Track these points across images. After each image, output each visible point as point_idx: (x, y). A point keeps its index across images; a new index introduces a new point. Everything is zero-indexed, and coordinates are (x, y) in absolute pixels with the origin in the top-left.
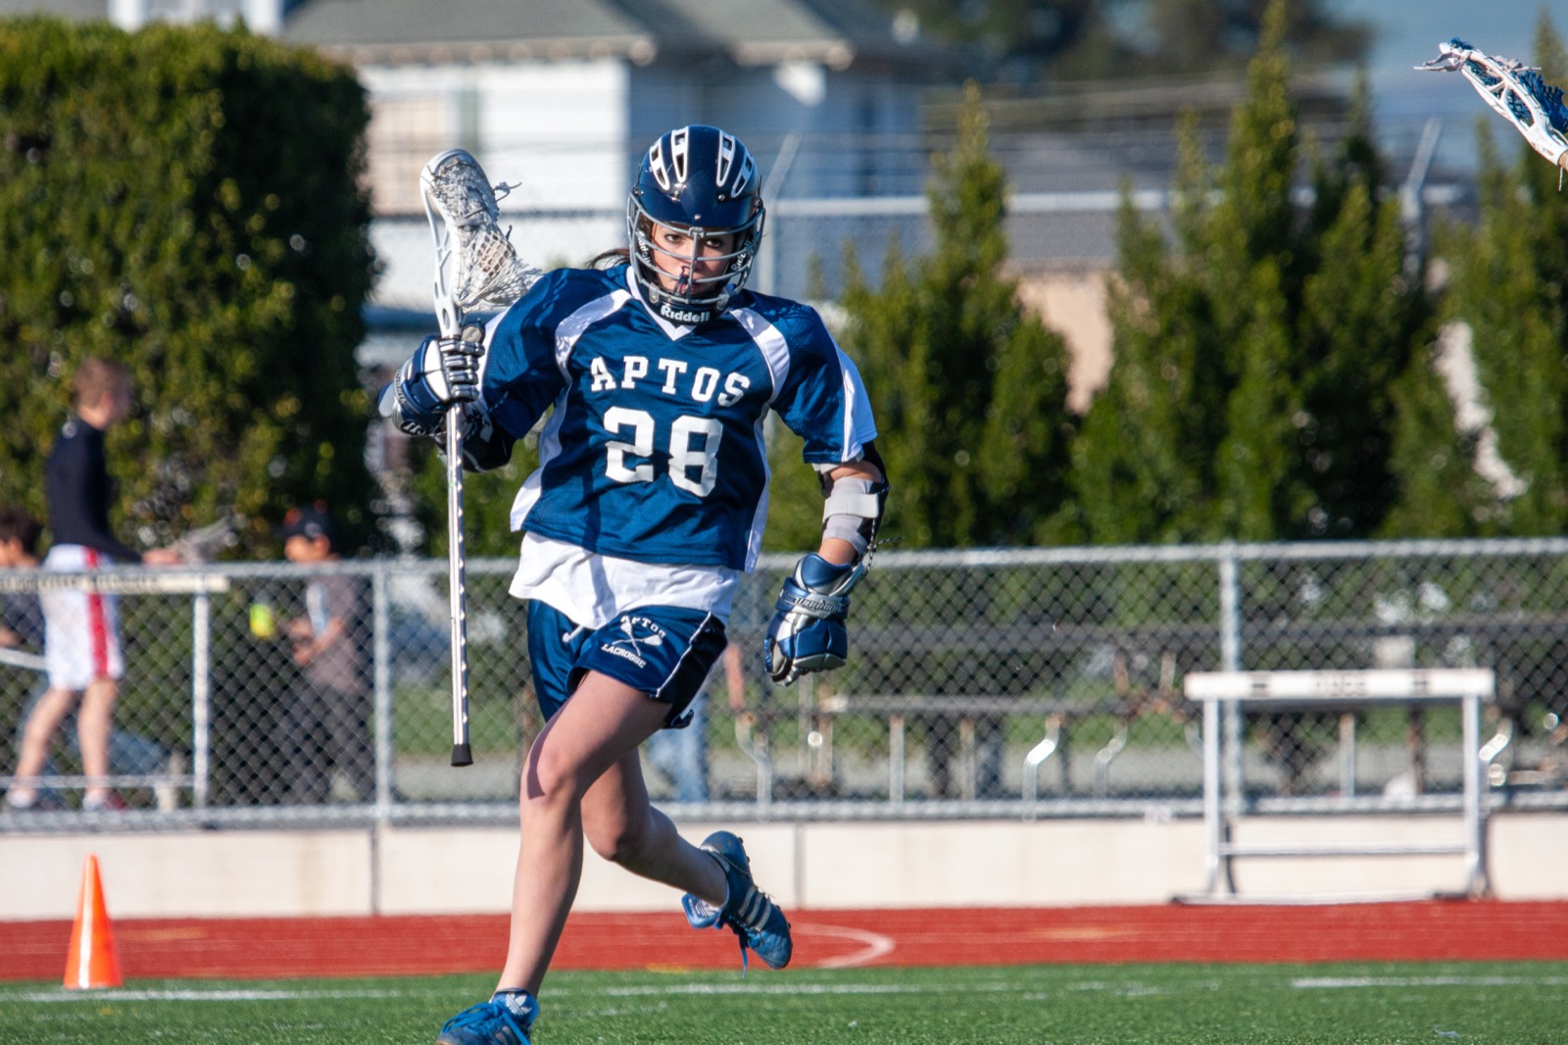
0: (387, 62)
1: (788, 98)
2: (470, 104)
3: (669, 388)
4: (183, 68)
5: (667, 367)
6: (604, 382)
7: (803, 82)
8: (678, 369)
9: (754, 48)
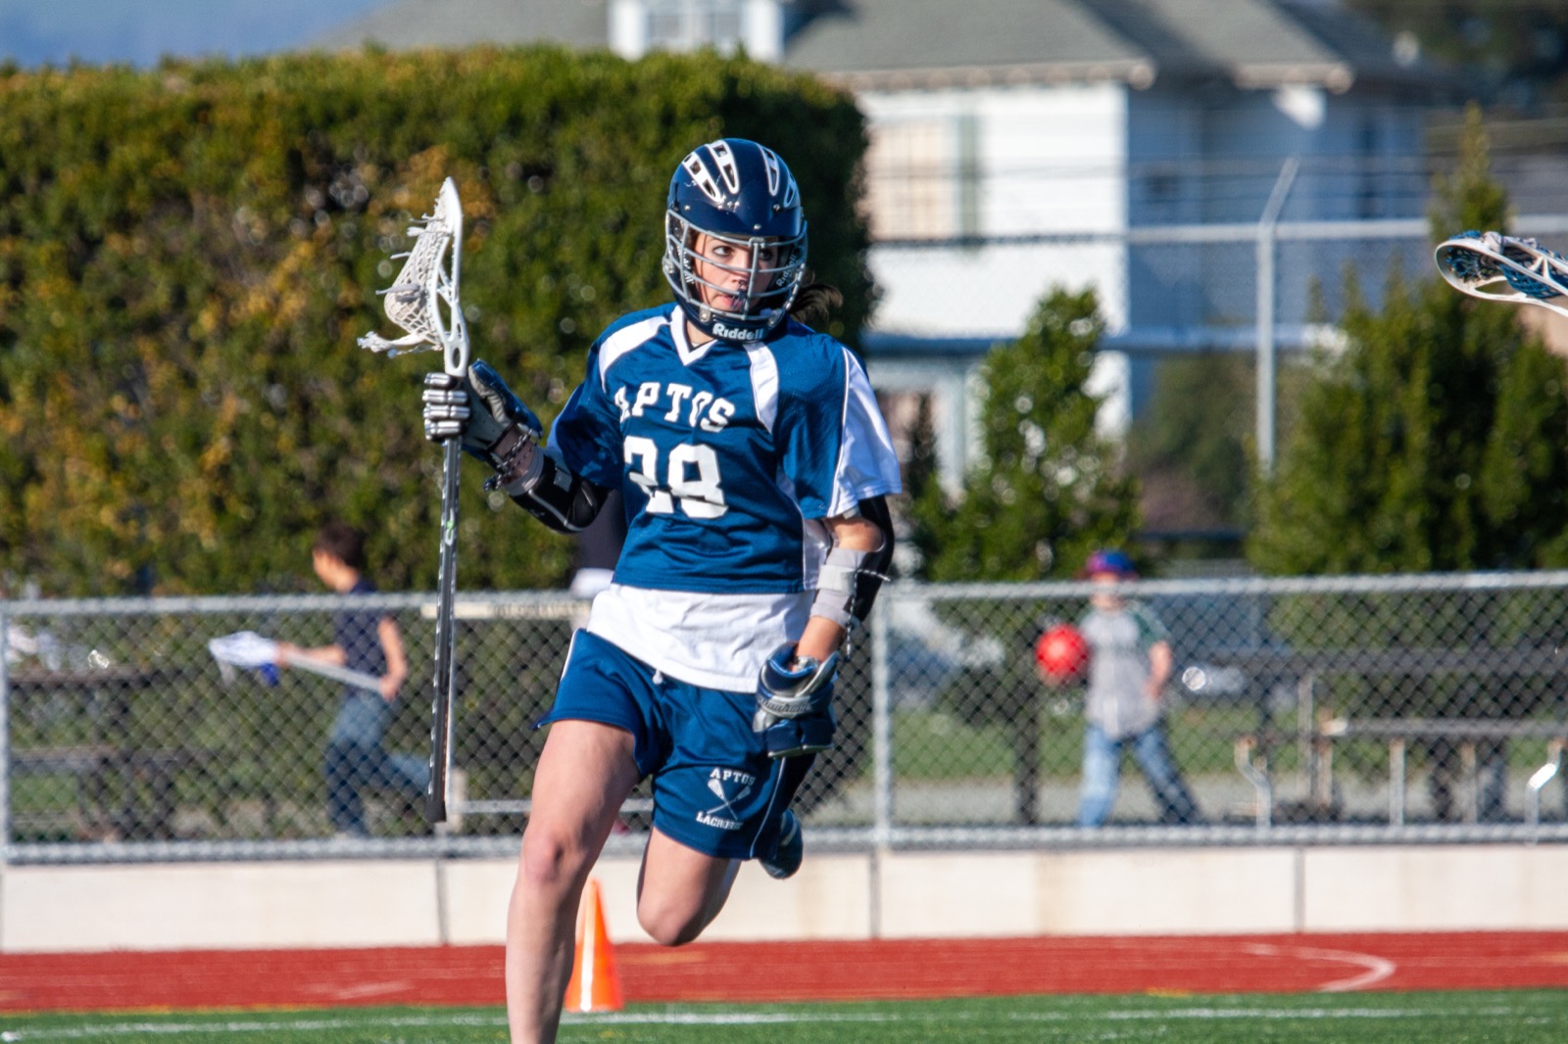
0: (886, 88)
1: (1287, 121)
2: (969, 129)
3: (673, 415)
4: (684, 95)
5: (674, 393)
7: (1303, 106)
8: (682, 394)
9: (1253, 72)
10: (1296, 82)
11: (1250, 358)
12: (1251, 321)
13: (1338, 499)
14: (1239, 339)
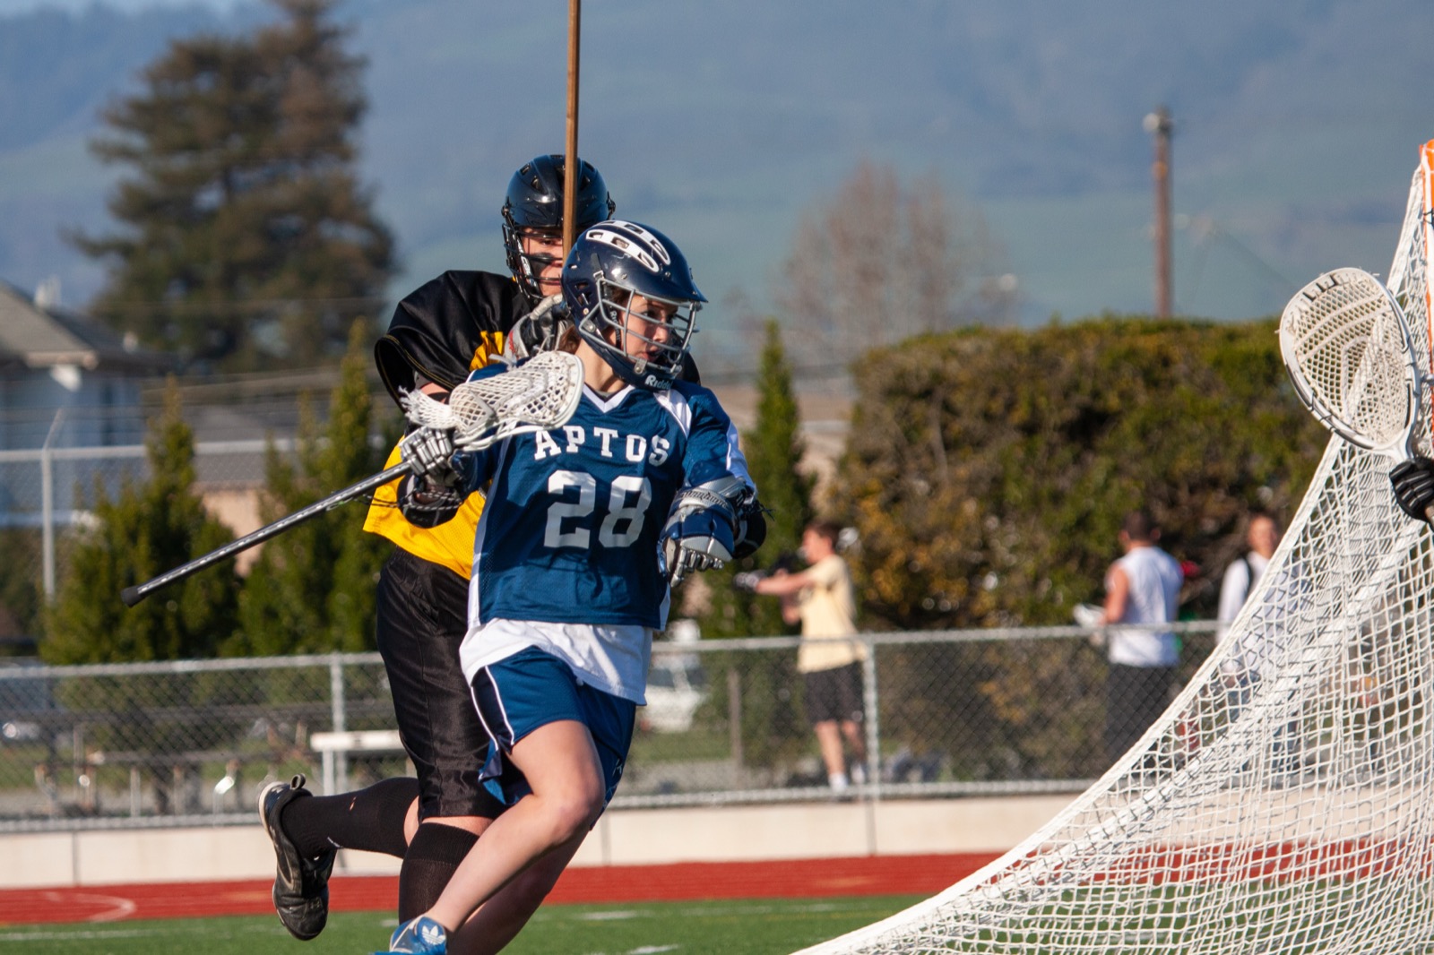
1: (58, 386)
3: (606, 452)
5: (602, 435)
6: (547, 450)
7: (68, 377)
8: (611, 436)
9: (36, 357)
10: (64, 363)
11: (39, 533)
12: (38, 508)
13: (94, 618)
14: (31, 520)
